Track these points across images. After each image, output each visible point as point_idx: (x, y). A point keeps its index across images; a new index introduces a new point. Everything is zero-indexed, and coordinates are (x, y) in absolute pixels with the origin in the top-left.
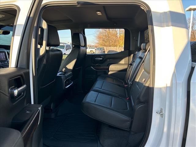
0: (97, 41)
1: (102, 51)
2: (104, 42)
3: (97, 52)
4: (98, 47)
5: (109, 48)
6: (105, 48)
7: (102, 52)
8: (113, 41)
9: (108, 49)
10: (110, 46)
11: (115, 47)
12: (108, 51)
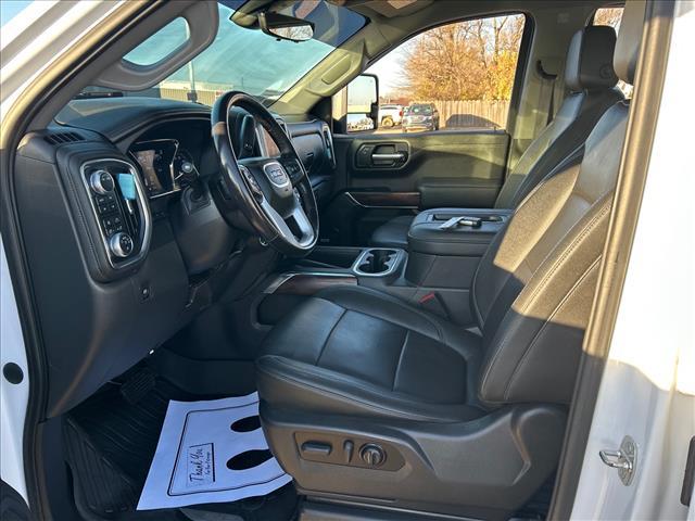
0: (404, 81)
1: (430, 118)
2: (433, 84)
3: (410, 121)
4: (411, 103)
5: (454, 109)
6: (438, 105)
7: (428, 121)
8: (471, 79)
9: (448, 108)
10: (457, 99)
11: (478, 102)
12: (448, 117)
